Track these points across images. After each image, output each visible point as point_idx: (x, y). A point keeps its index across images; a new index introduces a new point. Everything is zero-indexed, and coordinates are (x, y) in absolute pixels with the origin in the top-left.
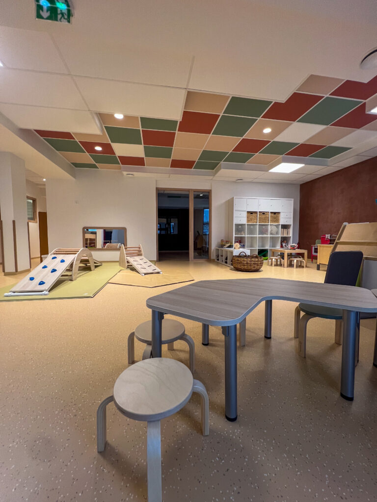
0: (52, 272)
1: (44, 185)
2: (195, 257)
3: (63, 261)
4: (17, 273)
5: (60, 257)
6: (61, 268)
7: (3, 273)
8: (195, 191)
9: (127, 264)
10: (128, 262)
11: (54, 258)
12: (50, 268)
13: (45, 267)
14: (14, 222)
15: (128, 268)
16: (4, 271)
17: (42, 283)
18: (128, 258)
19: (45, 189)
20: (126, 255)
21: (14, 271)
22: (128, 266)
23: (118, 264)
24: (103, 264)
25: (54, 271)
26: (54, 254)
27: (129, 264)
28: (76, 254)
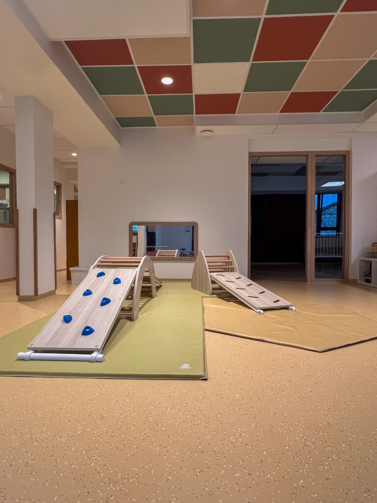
0: (103, 304)
1: (76, 163)
2: (317, 276)
3: (117, 281)
4: (37, 297)
5: (111, 274)
6: (118, 295)
7: (16, 298)
8: (319, 155)
9: (211, 286)
10: (213, 282)
11: (101, 274)
12: (96, 297)
13: (88, 293)
14: (35, 211)
15: (213, 294)
16: (18, 294)
17: (87, 331)
18: (214, 275)
19: (76, 170)
20: (208, 270)
21: (32, 293)
22: (213, 289)
23: (189, 284)
24: (164, 284)
25: (106, 302)
26: (98, 266)
27: (216, 286)
28: (137, 266)
